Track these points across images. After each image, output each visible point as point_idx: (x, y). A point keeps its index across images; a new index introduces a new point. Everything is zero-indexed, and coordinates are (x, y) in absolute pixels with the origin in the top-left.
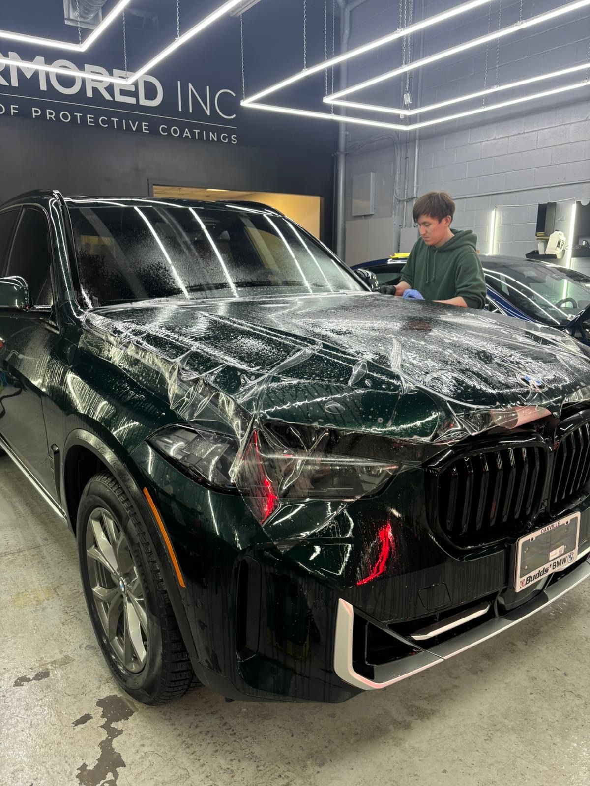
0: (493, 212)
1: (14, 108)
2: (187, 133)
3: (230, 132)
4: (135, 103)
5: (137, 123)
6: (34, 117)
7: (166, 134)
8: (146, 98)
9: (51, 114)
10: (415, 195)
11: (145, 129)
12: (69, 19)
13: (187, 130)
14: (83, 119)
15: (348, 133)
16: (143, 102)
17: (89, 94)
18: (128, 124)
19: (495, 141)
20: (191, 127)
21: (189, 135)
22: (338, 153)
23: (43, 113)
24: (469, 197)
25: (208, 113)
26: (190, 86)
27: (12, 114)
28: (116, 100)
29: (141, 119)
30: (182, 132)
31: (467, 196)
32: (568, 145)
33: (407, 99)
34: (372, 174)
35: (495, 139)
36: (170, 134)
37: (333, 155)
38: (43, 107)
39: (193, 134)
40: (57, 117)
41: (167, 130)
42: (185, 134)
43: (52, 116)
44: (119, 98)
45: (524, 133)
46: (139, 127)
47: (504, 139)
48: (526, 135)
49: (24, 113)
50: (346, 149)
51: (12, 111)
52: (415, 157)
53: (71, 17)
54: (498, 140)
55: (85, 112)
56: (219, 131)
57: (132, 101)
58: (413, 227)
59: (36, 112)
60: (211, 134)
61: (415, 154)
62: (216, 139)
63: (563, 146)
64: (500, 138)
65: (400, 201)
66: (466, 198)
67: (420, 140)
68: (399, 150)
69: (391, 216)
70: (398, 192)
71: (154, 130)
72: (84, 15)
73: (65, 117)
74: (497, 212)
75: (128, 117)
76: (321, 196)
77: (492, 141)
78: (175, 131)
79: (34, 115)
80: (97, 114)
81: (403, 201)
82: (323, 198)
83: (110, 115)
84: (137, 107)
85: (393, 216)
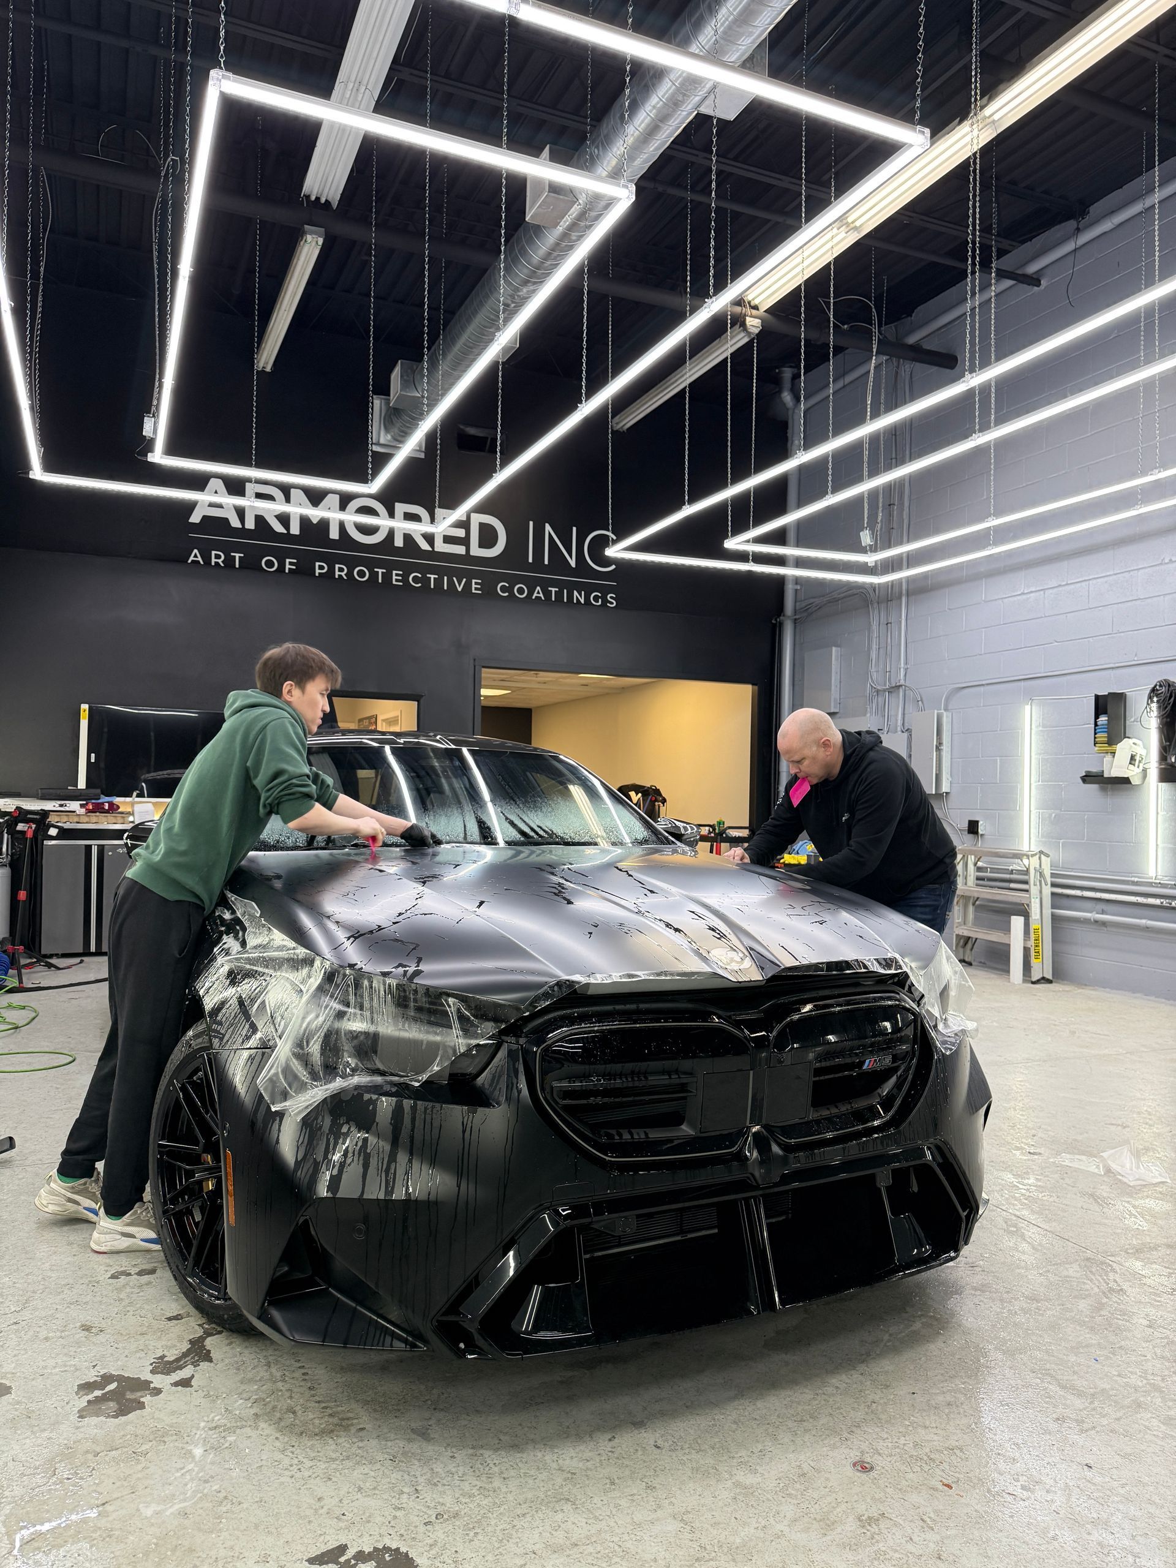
0: (1028, 708)
1: (290, 563)
2: (538, 593)
3: (605, 590)
4: (464, 553)
5: (464, 580)
6: (317, 575)
7: (506, 594)
8: (480, 546)
9: (341, 570)
10: (902, 682)
11: (476, 589)
12: (378, 444)
13: (538, 588)
14: (387, 577)
15: (798, 587)
16: (476, 551)
17: (399, 542)
18: (450, 582)
19: (1024, 597)
20: (545, 585)
21: (541, 595)
22: (782, 618)
23: (331, 570)
24: (988, 684)
25: (573, 563)
26: (548, 528)
27: (287, 571)
28: (436, 550)
29: (470, 575)
30: (531, 593)
31: (984, 683)
32: (1138, 602)
33: (866, 538)
34: (834, 649)
35: (1023, 594)
36: (512, 594)
37: (774, 622)
38: (331, 560)
39: (547, 594)
40: (350, 574)
41: (510, 590)
42: (535, 594)
43: (343, 574)
44: (440, 547)
45: (1067, 584)
46: (468, 585)
47: (1038, 594)
48: (1072, 586)
49: (304, 570)
50: (795, 612)
51: (288, 566)
52: (901, 622)
53: (382, 441)
54: (1028, 596)
55: (390, 566)
56: (588, 589)
57: (460, 550)
58: (900, 733)
59: (321, 568)
60: (575, 593)
61: (901, 617)
62: (582, 601)
63: (1129, 604)
64: (1032, 592)
65: (878, 691)
66: (983, 685)
67: (908, 595)
68: (876, 612)
69: (865, 715)
70: (874, 677)
71: (488, 591)
72: (399, 438)
73: (361, 574)
74: (1033, 707)
75: (451, 573)
76: (753, 684)
77: (1019, 597)
78: (521, 591)
79: (318, 571)
80: (407, 569)
81: (884, 691)
82: (756, 688)
83: (425, 570)
84: (467, 558)
85: (868, 715)
